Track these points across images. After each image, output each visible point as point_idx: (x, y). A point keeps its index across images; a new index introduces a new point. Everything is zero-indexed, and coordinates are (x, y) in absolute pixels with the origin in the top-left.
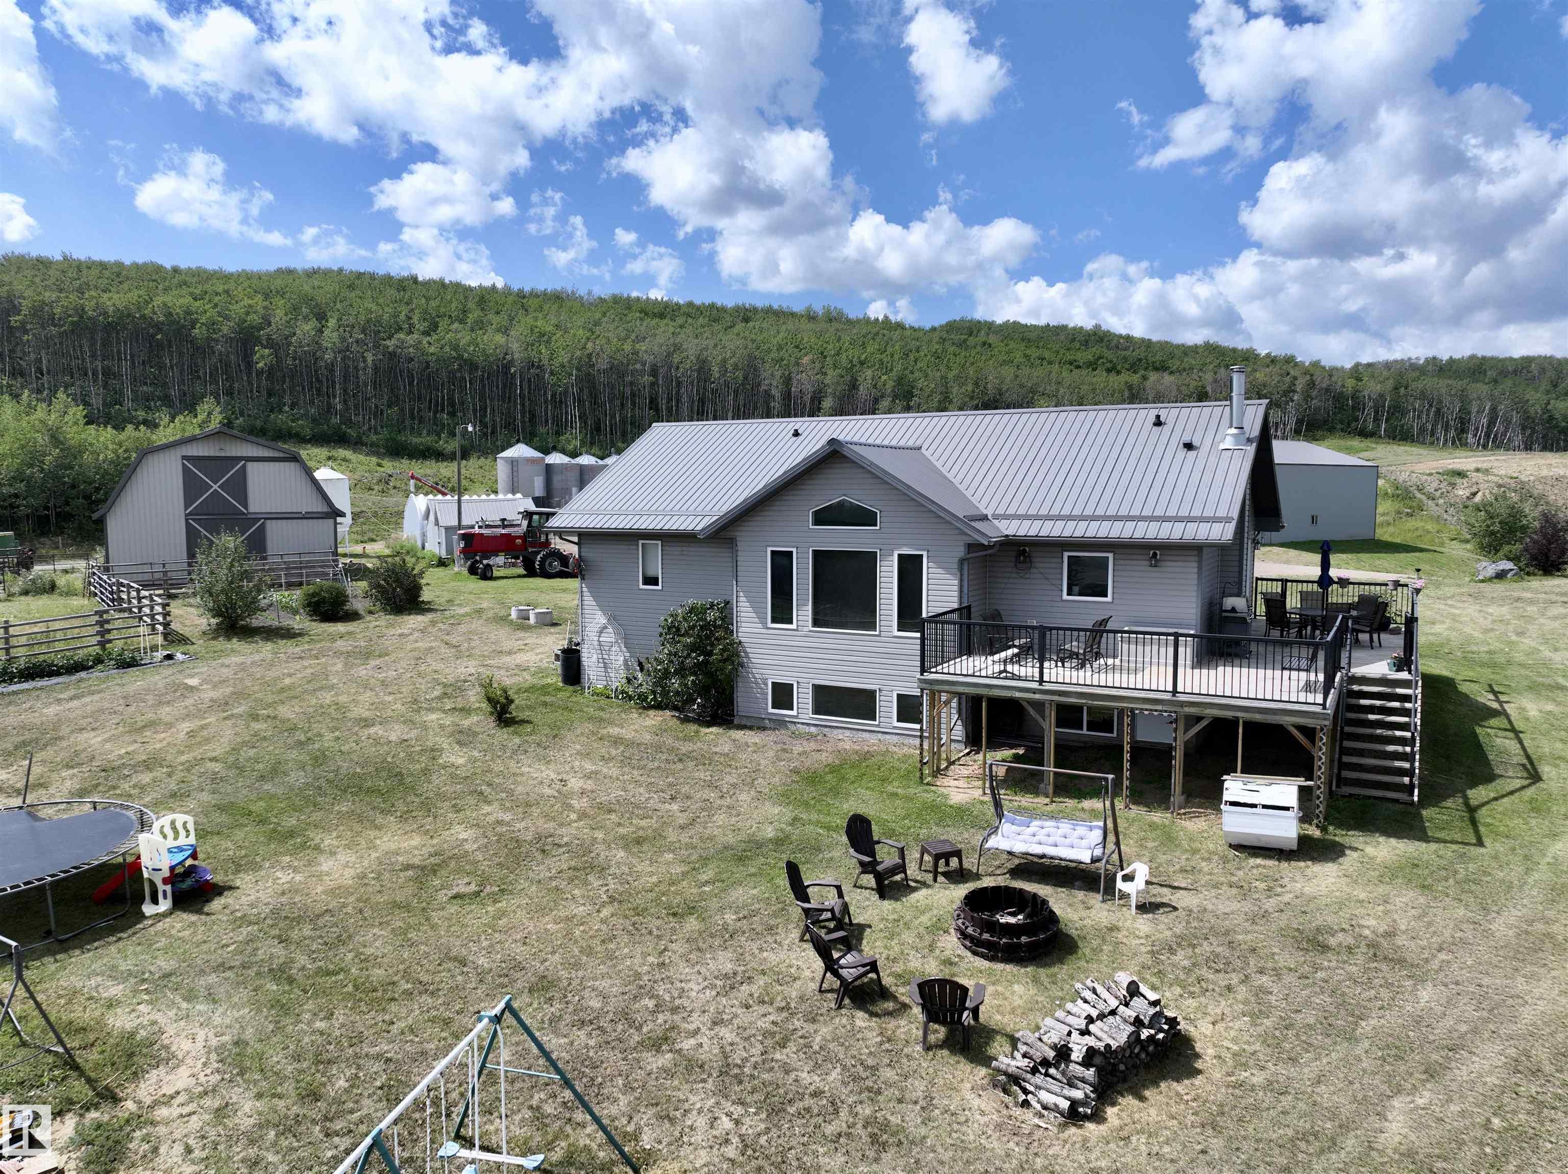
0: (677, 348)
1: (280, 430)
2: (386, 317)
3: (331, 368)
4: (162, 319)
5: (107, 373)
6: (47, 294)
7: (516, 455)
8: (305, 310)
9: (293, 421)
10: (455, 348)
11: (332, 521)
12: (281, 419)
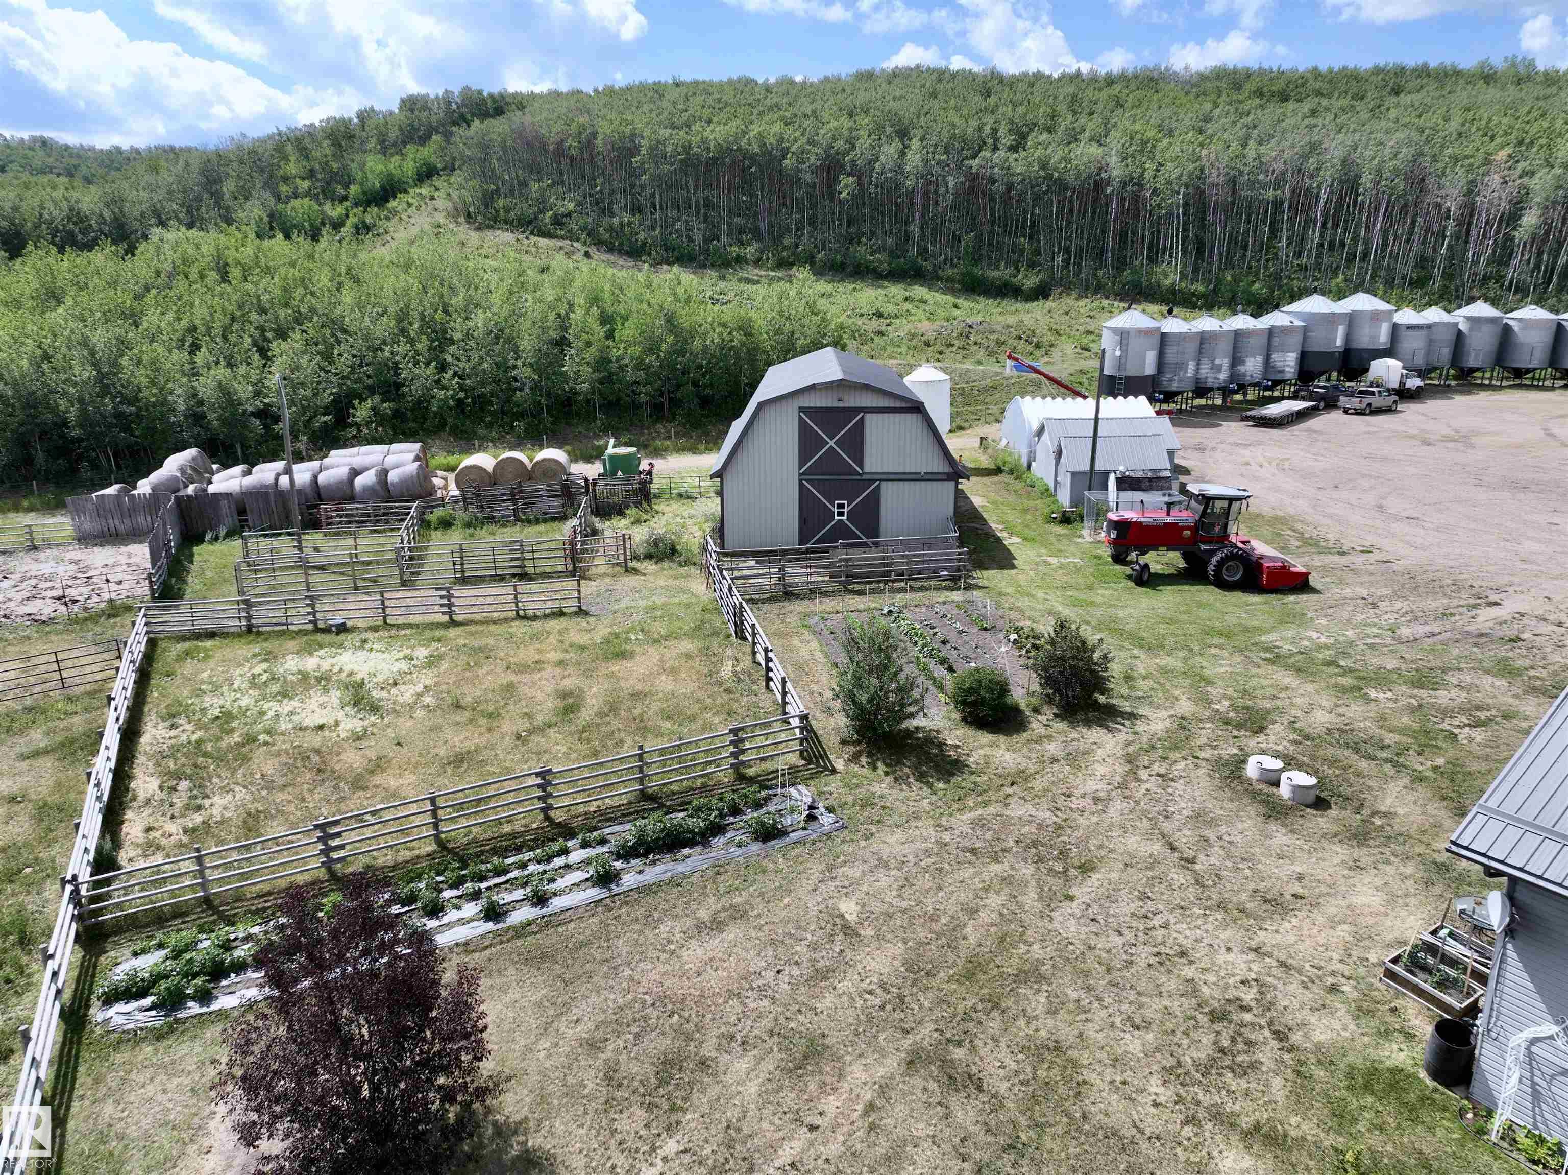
0: (1314, 148)
1: (859, 265)
2: (970, 131)
3: (911, 194)
4: (757, 150)
5: (708, 204)
6: (662, 131)
7: (1127, 326)
8: (889, 130)
9: (871, 254)
10: (1044, 166)
11: (952, 483)
12: (862, 252)
